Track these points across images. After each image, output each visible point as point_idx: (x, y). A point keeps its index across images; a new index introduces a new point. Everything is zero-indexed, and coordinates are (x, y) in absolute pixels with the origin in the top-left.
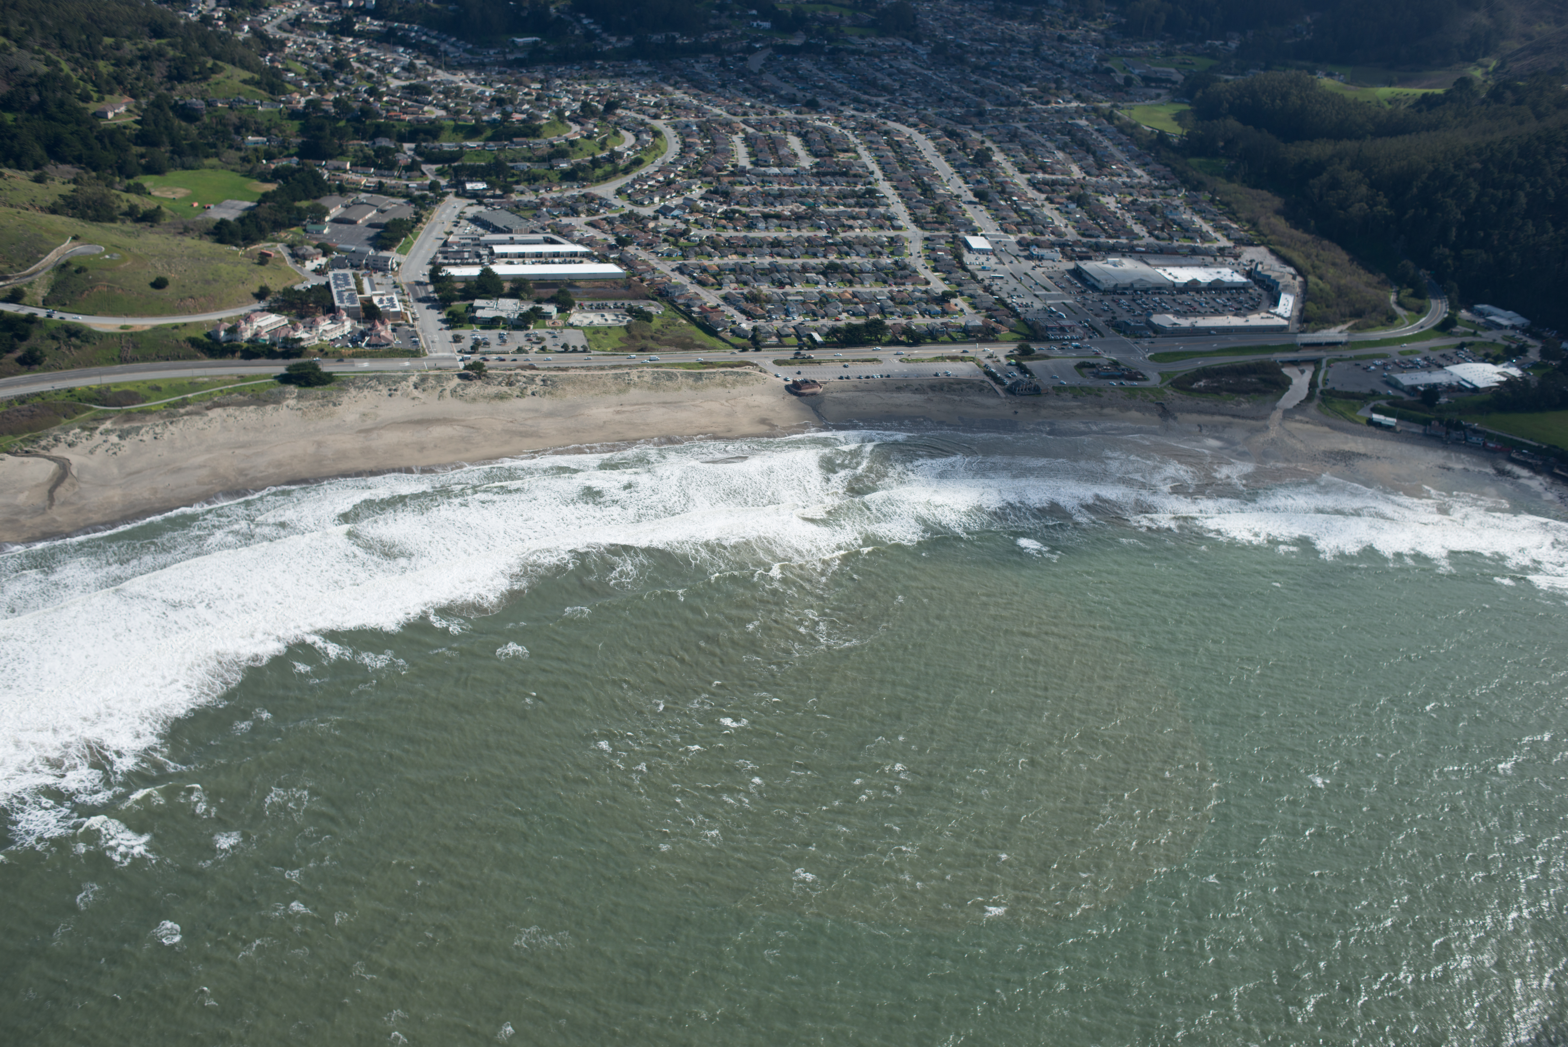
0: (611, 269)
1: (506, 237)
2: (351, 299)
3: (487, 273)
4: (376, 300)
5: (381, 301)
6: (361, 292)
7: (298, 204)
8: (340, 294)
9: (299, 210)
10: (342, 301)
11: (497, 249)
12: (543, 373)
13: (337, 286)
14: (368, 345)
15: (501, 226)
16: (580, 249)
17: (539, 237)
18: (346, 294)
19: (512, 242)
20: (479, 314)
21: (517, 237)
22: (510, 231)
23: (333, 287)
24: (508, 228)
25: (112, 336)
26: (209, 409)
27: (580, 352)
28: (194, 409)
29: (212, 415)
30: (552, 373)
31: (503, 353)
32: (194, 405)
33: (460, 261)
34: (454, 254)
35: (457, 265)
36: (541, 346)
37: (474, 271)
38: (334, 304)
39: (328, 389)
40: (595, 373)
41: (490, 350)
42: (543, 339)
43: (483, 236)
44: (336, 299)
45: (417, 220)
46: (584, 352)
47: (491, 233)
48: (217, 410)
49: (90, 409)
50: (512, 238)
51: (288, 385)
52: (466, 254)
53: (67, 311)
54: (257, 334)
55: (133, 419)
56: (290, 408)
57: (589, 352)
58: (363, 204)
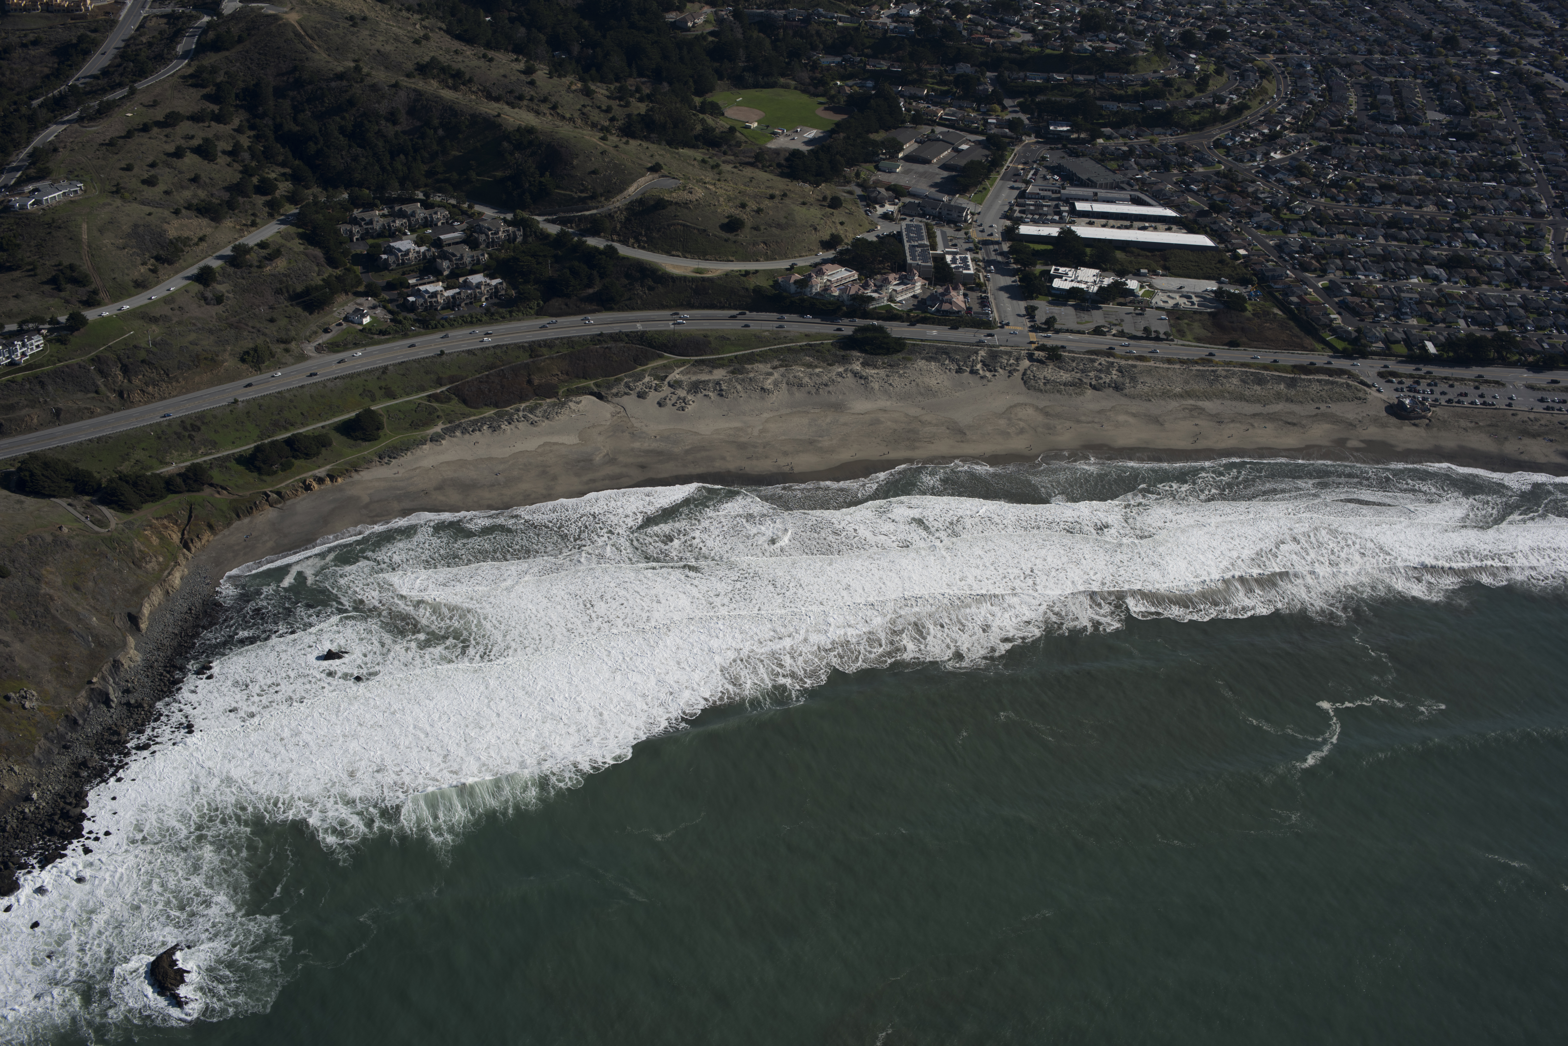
0: (1202, 240)
1: (1088, 191)
2: (924, 257)
3: (1067, 236)
4: (949, 258)
5: (954, 261)
6: (934, 247)
7: (874, 136)
8: (912, 247)
9: (874, 143)
10: (914, 259)
11: (1080, 206)
12: (1123, 362)
13: (910, 239)
14: (938, 310)
15: (1084, 177)
16: (1169, 213)
17: (1126, 194)
18: (919, 250)
19: (1095, 199)
20: (1057, 283)
21: (1102, 193)
22: (1093, 185)
23: (905, 239)
24: (1092, 181)
25: (684, 279)
26: (774, 368)
27: (1162, 340)
28: (761, 367)
29: (776, 375)
30: (1130, 362)
31: (1079, 332)
32: (760, 362)
33: (1037, 217)
34: (1032, 208)
35: (1035, 222)
36: (1120, 329)
37: (1053, 231)
38: (905, 260)
39: (896, 357)
40: (1177, 366)
41: (1065, 327)
42: (1122, 320)
43: (1064, 188)
44: (908, 254)
45: (995, 163)
46: (1167, 340)
47: (1073, 185)
48: (782, 369)
49: (661, 357)
50: (1096, 194)
51: (854, 349)
52: (1045, 209)
53: (643, 248)
54: (826, 288)
55: (702, 371)
56: (855, 374)
57: (1172, 340)
58: (938, 140)
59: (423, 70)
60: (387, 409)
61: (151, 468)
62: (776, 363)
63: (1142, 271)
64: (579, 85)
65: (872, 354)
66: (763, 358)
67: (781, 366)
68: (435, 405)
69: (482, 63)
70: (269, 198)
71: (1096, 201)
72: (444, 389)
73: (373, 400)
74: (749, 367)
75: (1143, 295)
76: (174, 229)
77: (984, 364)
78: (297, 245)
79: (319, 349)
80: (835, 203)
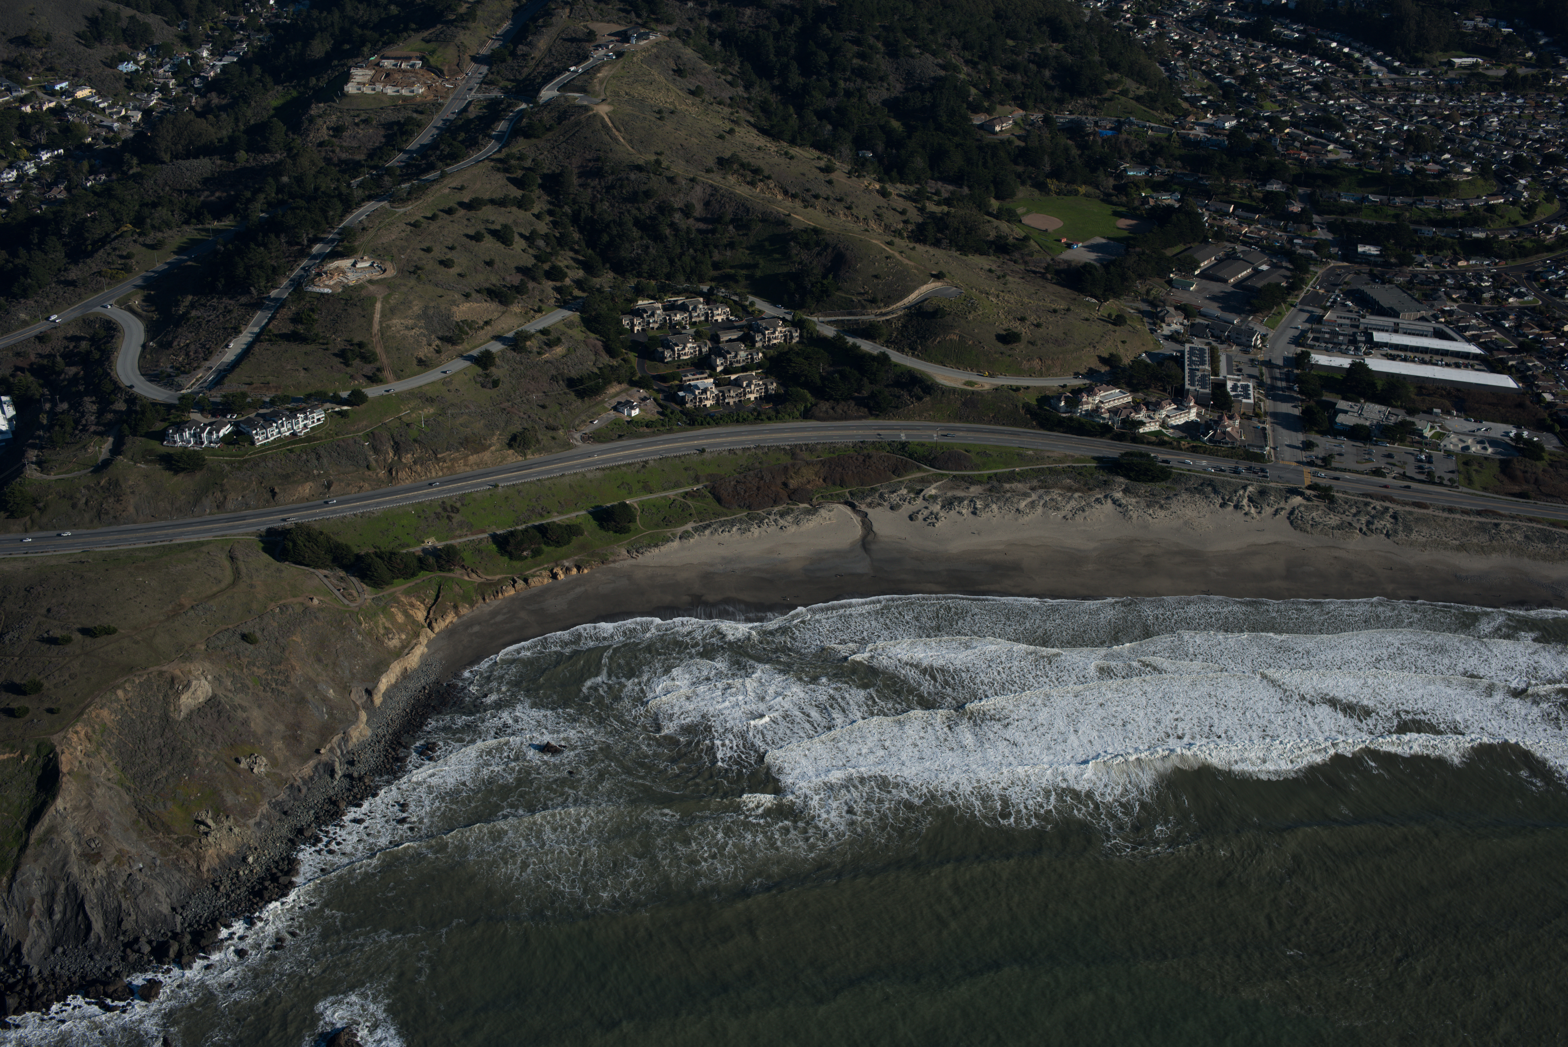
0: (1506, 381)
1: (1389, 321)
2: (1203, 382)
3: (1359, 369)
4: (1229, 385)
5: (1235, 388)
6: (1215, 372)
7: (1167, 250)
8: (1192, 371)
10: (1192, 384)
11: (1378, 337)
12: (1398, 508)
13: (1191, 362)
14: (1210, 440)
15: (1387, 306)
16: (1473, 349)
17: (1431, 327)
18: (1199, 374)
19: (1396, 329)
20: (1341, 418)
21: (1405, 324)
22: (1396, 315)
23: (1187, 363)
24: (1395, 311)
25: (954, 390)
26: (1033, 489)
27: (1446, 486)
28: (1019, 486)
29: (1034, 497)
30: (1407, 508)
31: (1357, 472)
32: (1019, 481)
33: (1330, 346)
34: (1327, 336)
35: (1327, 351)
36: (1401, 471)
37: (1345, 362)
38: (1184, 385)
39: (1158, 486)
40: (1458, 516)
41: (1343, 466)
42: (1405, 463)
43: (1364, 317)
44: (1187, 378)
45: (1294, 287)
46: (1451, 486)
47: (1372, 314)
48: (1041, 491)
49: (919, 468)
50: (1397, 324)
51: (1118, 474)
52: (1341, 338)
53: (918, 357)
54: (1097, 410)
55: (958, 487)
56: (1114, 502)
57: (1457, 487)
58: (1239, 259)
59: (723, 163)
60: (642, 504)
61: (408, 546)
62: (1035, 483)
63: (1435, 410)
64: (877, 186)
65: (1135, 480)
66: (1022, 477)
67: (1041, 487)
68: (690, 502)
69: (783, 161)
70: (558, 284)
71: (1396, 331)
72: (700, 486)
73: (630, 493)
74: (1007, 486)
75: (1432, 437)
76: (463, 310)
77: (1250, 500)
78: (578, 333)
79: (585, 438)
80: (1119, 320)
